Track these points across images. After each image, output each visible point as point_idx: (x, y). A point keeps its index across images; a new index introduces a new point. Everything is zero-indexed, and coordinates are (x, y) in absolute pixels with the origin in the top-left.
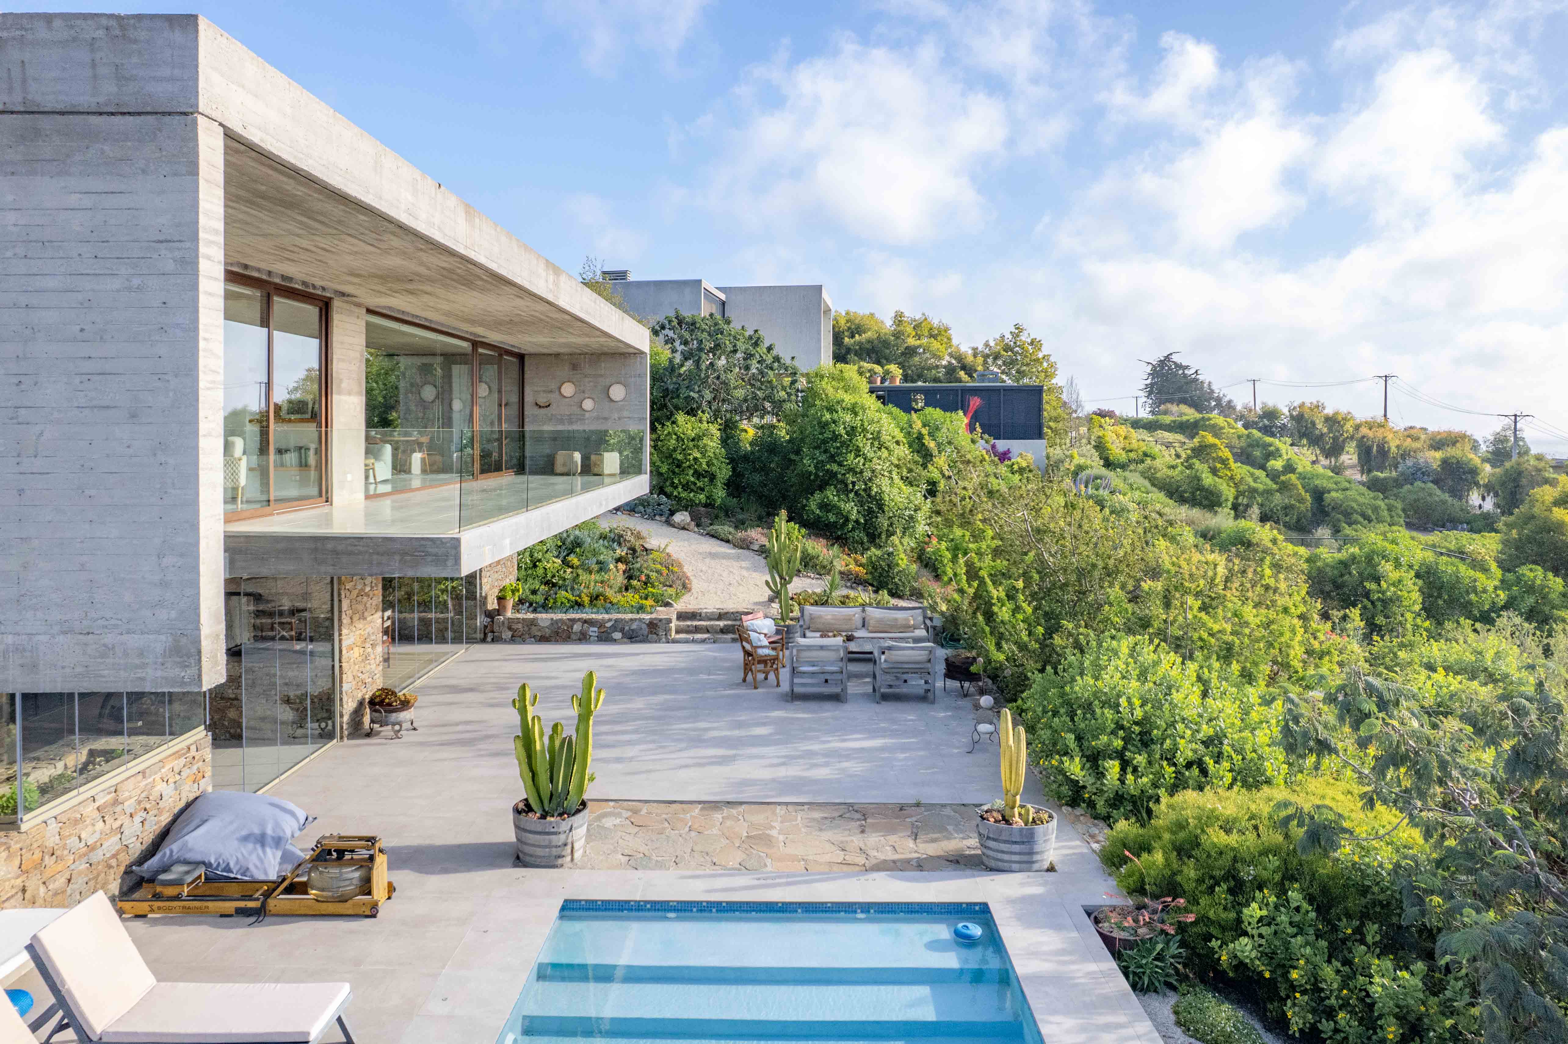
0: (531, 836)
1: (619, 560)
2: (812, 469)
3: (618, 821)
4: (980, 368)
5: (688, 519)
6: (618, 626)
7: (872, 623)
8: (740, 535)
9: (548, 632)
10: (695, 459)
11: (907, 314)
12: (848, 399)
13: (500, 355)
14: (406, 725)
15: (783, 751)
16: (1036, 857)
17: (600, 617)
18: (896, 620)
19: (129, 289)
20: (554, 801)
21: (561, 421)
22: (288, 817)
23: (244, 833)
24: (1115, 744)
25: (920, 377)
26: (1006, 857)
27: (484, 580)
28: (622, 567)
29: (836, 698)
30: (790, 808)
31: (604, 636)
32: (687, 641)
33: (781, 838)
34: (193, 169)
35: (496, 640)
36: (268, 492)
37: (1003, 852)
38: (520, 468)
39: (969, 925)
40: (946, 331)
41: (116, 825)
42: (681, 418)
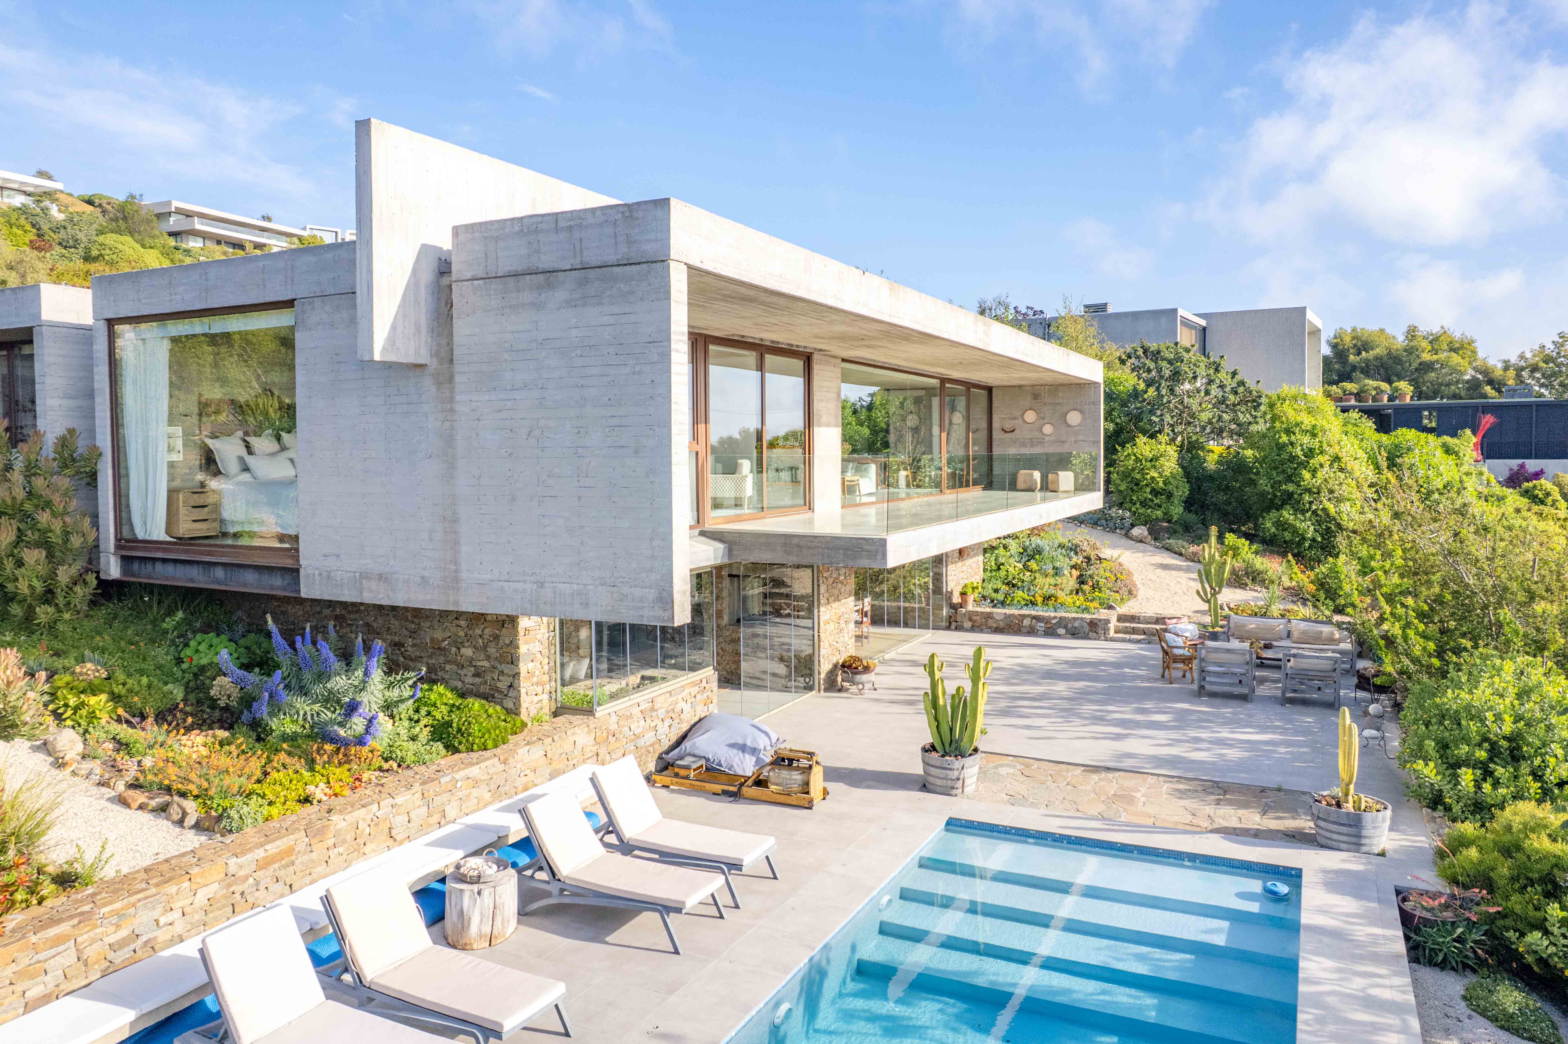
0: (932, 769)
1: (1074, 567)
2: (1269, 489)
3: (1012, 771)
4: (1511, 382)
5: (1146, 533)
6: (1062, 622)
7: (1295, 634)
8: (1193, 548)
9: (1002, 624)
10: (1153, 478)
11: (1421, 328)
12: (1307, 421)
13: (968, 389)
14: (867, 686)
15: (1173, 735)
16: (1363, 841)
17: (1047, 614)
18: (1321, 632)
19: (634, 373)
20: (953, 746)
21: (1024, 445)
22: (763, 736)
23: (732, 741)
24: (1477, 754)
25: (1435, 394)
26: (1335, 836)
27: (949, 578)
28: (1076, 573)
29: (1244, 698)
30: (1161, 779)
31: (1050, 631)
32: (1123, 640)
33: (1143, 799)
34: (667, 296)
35: (959, 628)
36: (762, 501)
37: (1331, 831)
38: (989, 484)
39: (1278, 884)
40: (1469, 344)
41: (653, 724)
42: (1141, 440)
